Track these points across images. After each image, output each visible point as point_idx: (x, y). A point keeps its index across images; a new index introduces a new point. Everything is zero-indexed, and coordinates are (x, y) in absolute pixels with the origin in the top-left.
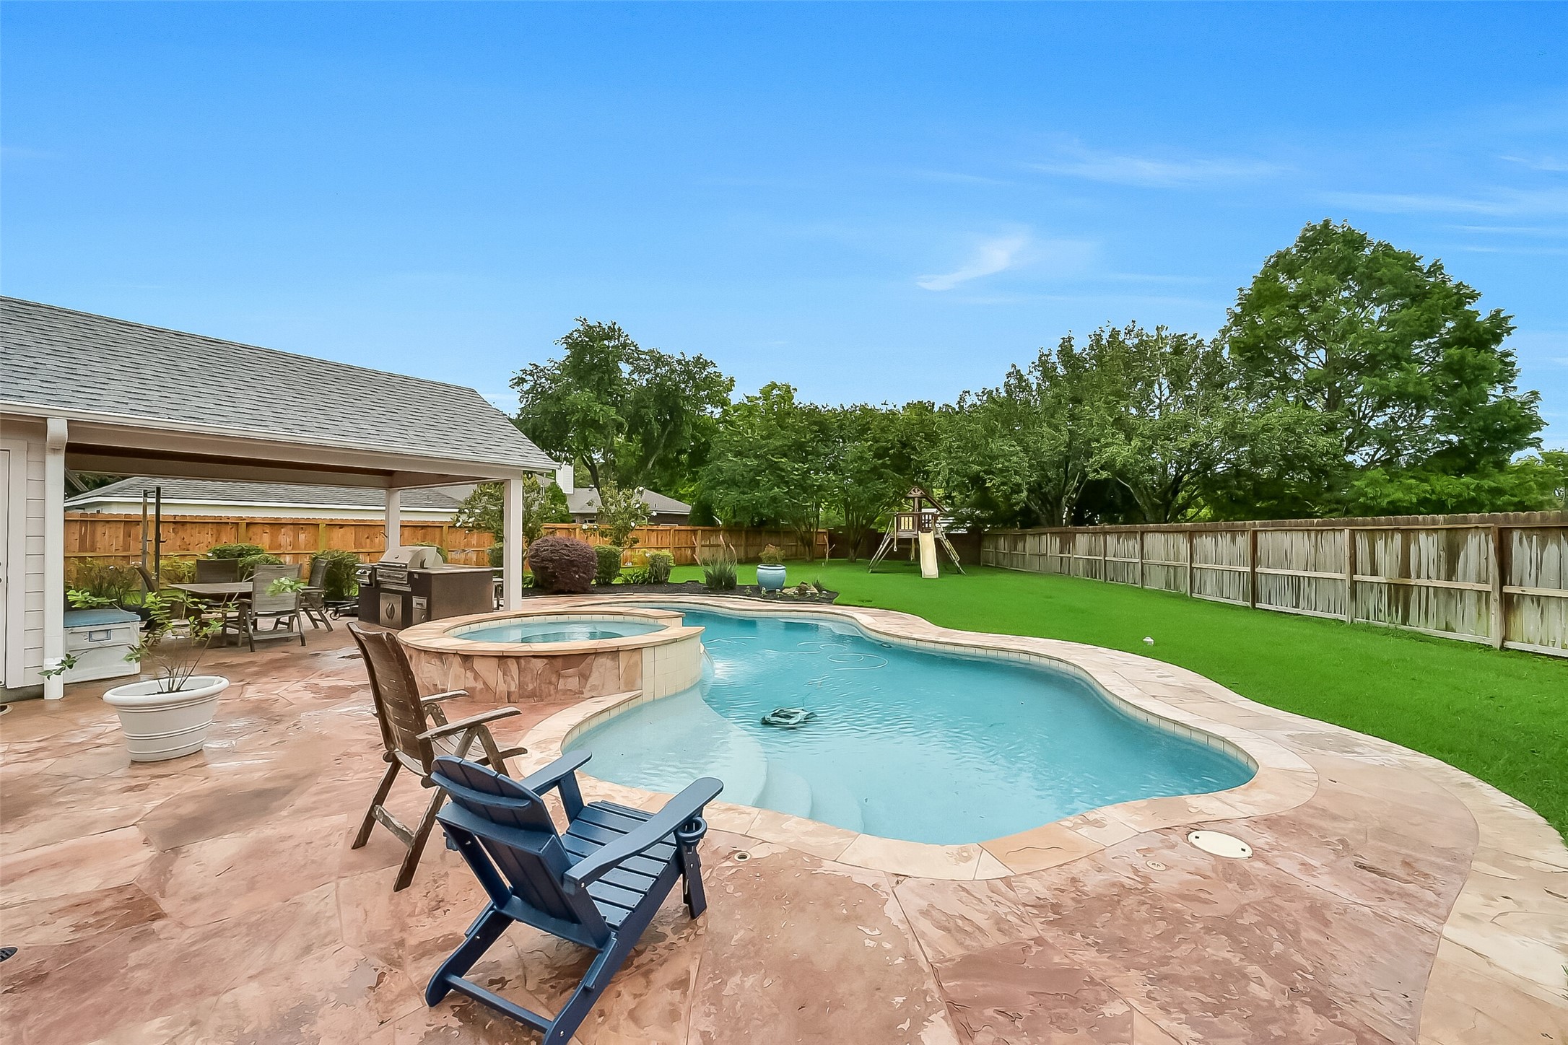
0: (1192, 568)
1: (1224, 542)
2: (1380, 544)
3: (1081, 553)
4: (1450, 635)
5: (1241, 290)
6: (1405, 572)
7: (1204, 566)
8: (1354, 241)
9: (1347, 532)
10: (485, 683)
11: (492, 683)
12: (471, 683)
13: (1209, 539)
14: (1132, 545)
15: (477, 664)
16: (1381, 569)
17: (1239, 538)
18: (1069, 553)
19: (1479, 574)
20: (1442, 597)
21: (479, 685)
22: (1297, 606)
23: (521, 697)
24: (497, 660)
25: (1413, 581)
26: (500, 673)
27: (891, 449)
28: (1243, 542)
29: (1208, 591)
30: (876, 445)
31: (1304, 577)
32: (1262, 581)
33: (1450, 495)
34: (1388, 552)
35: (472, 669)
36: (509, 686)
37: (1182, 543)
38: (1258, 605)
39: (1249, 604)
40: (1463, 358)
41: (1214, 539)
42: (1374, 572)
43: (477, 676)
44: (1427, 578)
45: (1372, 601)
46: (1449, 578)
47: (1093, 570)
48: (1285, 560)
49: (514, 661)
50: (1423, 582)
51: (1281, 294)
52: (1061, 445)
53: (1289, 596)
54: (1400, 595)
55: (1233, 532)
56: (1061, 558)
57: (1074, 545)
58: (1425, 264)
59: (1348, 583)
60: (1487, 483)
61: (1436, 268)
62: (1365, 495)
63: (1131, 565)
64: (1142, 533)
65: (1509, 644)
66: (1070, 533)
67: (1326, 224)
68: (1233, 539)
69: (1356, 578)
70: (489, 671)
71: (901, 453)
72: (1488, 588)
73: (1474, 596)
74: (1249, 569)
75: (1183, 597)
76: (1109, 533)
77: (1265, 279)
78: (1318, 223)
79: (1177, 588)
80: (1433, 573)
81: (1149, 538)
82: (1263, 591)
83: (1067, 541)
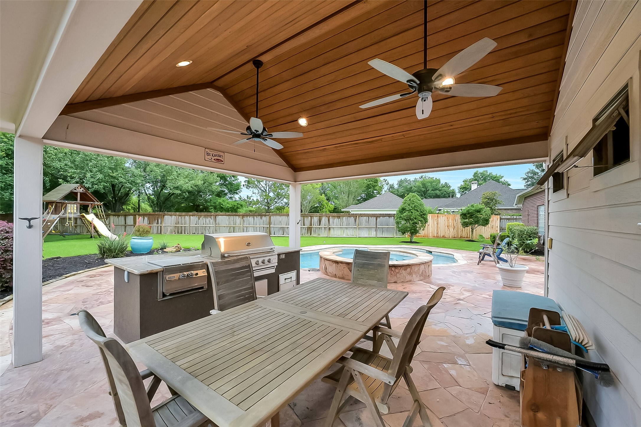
2: (306, 219)
6: (311, 225)
19: (325, 224)
20: (318, 229)
22: (283, 234)
28: (265, 219)
31: (286, 227)
32: (272, 229)
41: (253, 218)
44: (315, 225)
48: (277, 223)
53: (281, 232)
54: (310, 229)
68: (261, 218)
73: (324, 228)
80: (316, 225)
82: (272, 232)
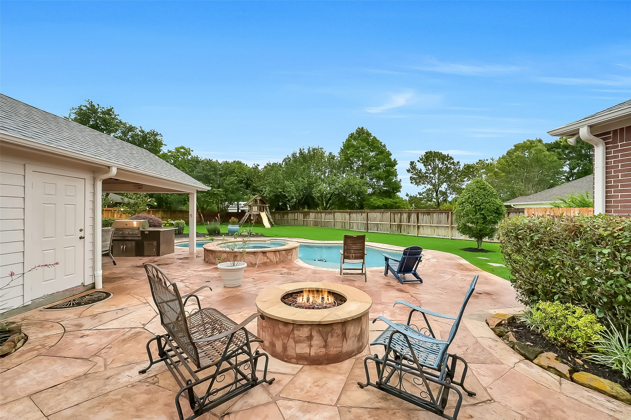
0: (350, 222)
1: (359, 215)
2: (396, 215)
3: (312, 218)
4: (409, 234)
5: (343, 142)
7: (354, 222)
8: (369, 135)
9: (389, 213)
10: (270, 259)
11: (272, 259)
12: (266, 260)
13: (355, 214)
14: (331, 216)
15: (268, 254)
16: (396, 222)
17: (363, 214)
18: (307, 219)
19: (414, 221)
20: (407, 227)
21: (269, 260)
22: (378, 231)
23: (280, 262)
24: (273, 252)
25: (402, 223)
26: (274, 256)
27: (244, 180)
28: (364, 215)
29: (354, 228)
30: (238, 179)
31: (379, 224)
32: (369, 225)
33: (388, 203)
34: (397, 217)
35: (266, 256)
36: (277, 260)
37: (347, 216)
38: (368, 231)
39: (366, 231)
40: (390, 170)
42: (395, 222)
43: (268, 258)
45: (394, 228)
46: (408, 223)
47: (316, 224)
48: (375, 219)
49: (278, 252)
50: (404, 224)
51: (353, 146)
52: (305, 184)
53: (376, 228)
54: (400, 226)
55: (362, 213)
56: (304, 220)
57: (309, 216)
58: (383, 144)
59: (389, 224)
60: (395, 201)
61: (384, 146)
62: (373, 203)
63: (330, 222)
64: (334, 213)
65: (418, 235)
66: (308, 212)
67: (362, 128)
68: (362, 215)
69: (391, 223)
70: (271, 256)
71: (247, 182)
72: (415, 224)
73: (413, 226)
74: (366, 222)
75: (347, 230)
76: (322, 213)
77: (348, 140)
78: (361, 127)
79: (345, 228)
80: (406, 222)
81: (336, 214)
82: (369, 227)
83: (306, 214)
